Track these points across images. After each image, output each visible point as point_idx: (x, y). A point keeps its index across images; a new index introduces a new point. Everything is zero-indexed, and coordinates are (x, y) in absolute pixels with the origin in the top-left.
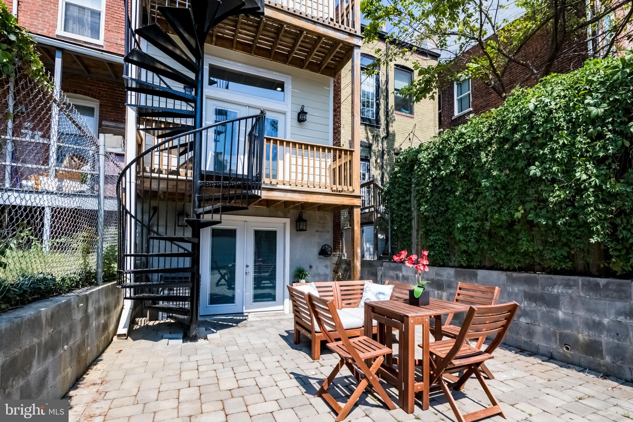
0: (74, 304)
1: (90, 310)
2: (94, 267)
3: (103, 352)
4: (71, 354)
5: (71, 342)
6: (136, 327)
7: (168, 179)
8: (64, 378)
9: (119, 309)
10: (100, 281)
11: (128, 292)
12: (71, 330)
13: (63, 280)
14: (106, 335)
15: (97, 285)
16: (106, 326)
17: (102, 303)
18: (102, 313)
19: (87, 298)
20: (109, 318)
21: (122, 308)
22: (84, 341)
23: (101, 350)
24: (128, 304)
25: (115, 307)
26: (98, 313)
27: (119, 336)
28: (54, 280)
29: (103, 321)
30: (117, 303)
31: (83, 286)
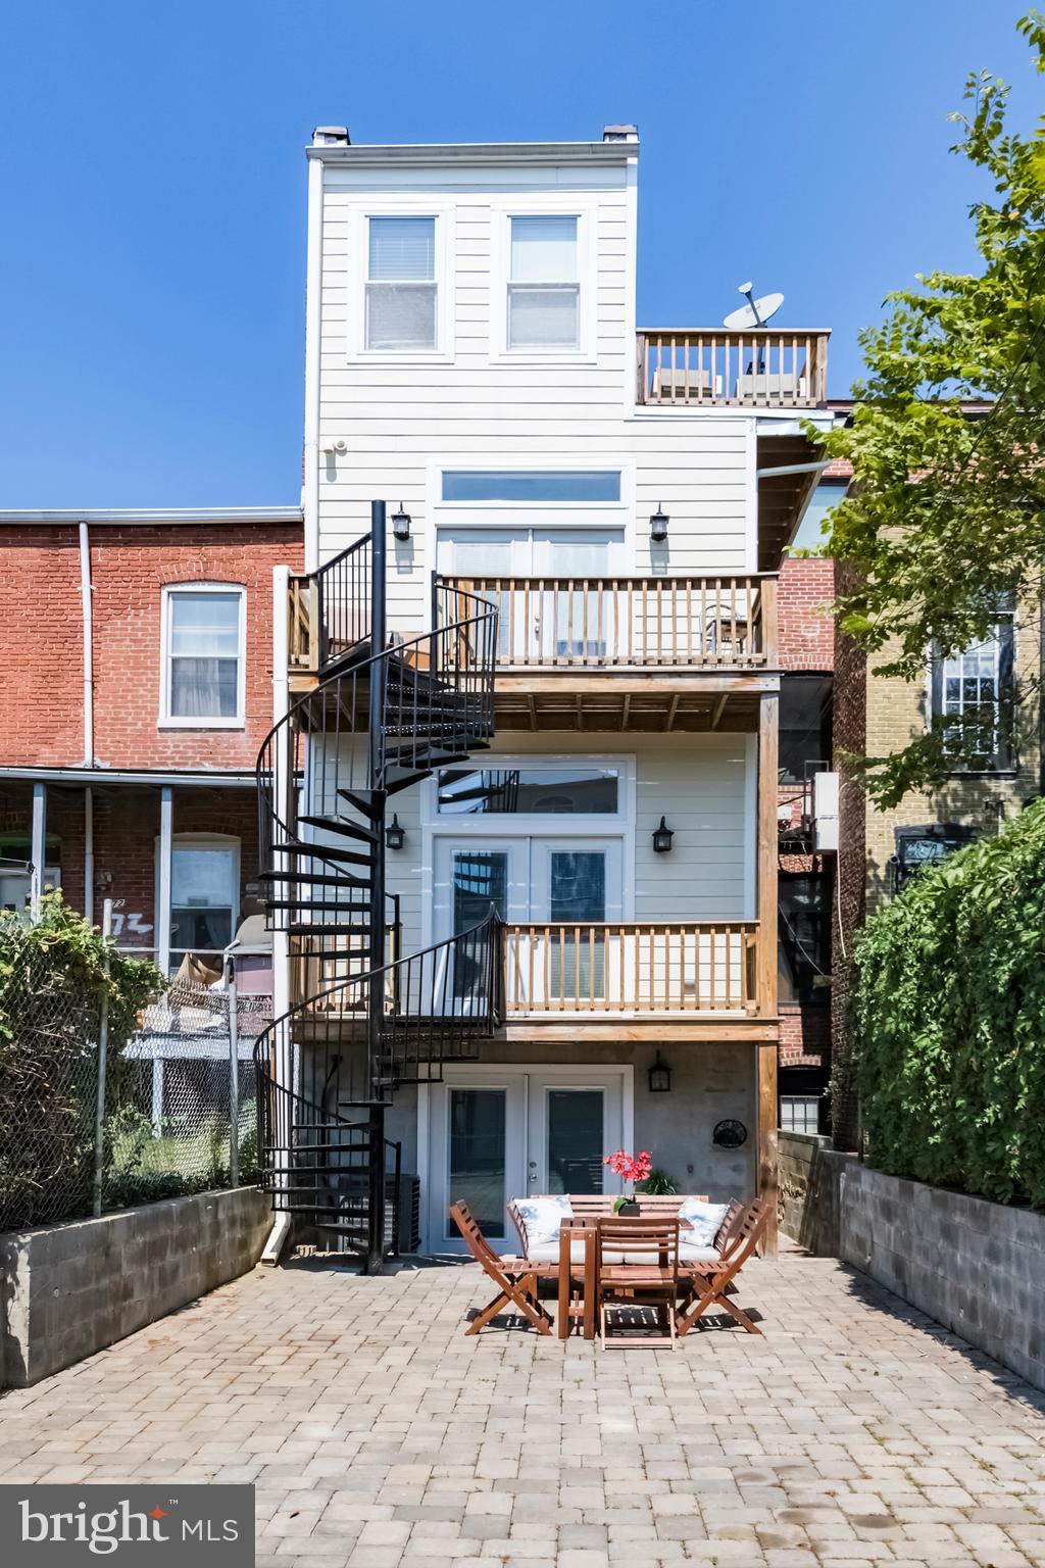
0: (201, 1205)
1: (221, 1216)
2: (228, 1164)
3: (240, 1275)
4: (200, 1260)
5: (200, 1246)
6: (295, 1257)
7: (341, 1022)
8: (195, 1282)
9: (268, 1224)
10: (236, 1183)
11: (281, 1201)
12: (199, 1231)
13: (190, 1179)
14: (244, 1255)
15: (231, 1188)
16: (244, 1244)
17: (238, 1211)
18: (238, 1224)
19: (216, 1202)
20: (249, 1234)
21: (273, 1226)
22: (213, 1251)
23: (237, 1272)
24: (281, 1220)
25: (260, 1221)
26: (232, 1222)
27: (265, 1261)
28: (180, 1178)
29: (239, 1236)
30: (262, 1218)
31: (213, 1188)
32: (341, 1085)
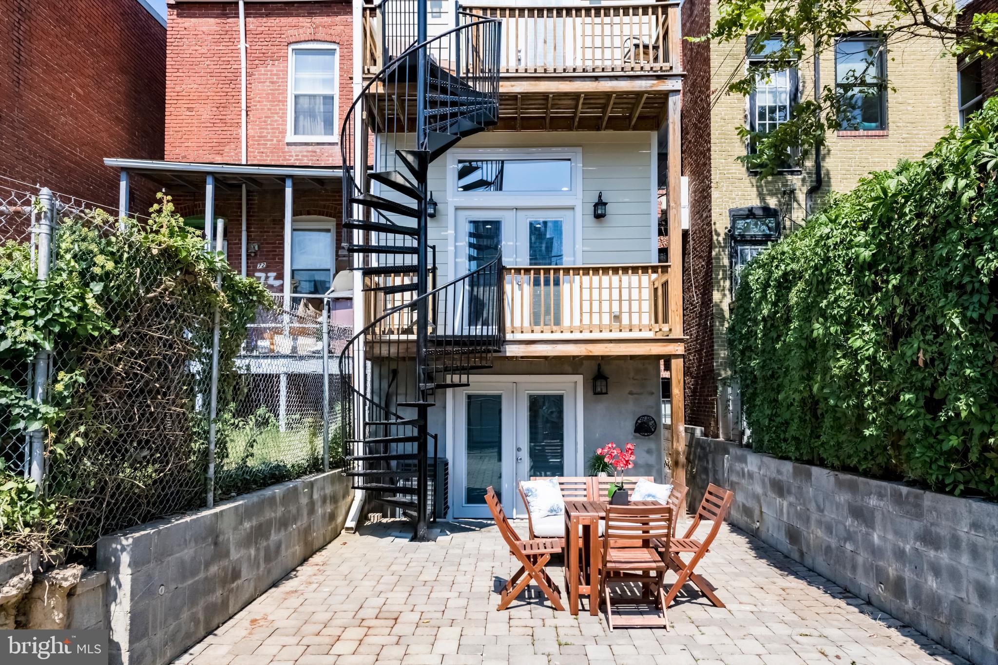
0: (300, 489)
1: (316, 496)
2: (322, 453)
3: (330, 542)
4: (299, 534)
5: (299, 524)
6: (368, 523)
8: (294, 553)
9: (349, 499)
10: (327, 468)
11: (359, 481)
12: (298, 511)
13: (293, 466)
14: (333, 525)
15: (324, 472)
16: (332, 517)
17: (328, 491)
18: (328, 501)
19: (311, 485)
20: (336, 508)
21: (353, 500)
22: (309, 526)
23: (328, 540)
24: (359, 495)
25: (344, 497)
26: (324, 500)
27: (347, 529)
28: (285, 466)
29: (329, 510)
30: (346, 494)
31: (311, 472)
32: (399, 392)
